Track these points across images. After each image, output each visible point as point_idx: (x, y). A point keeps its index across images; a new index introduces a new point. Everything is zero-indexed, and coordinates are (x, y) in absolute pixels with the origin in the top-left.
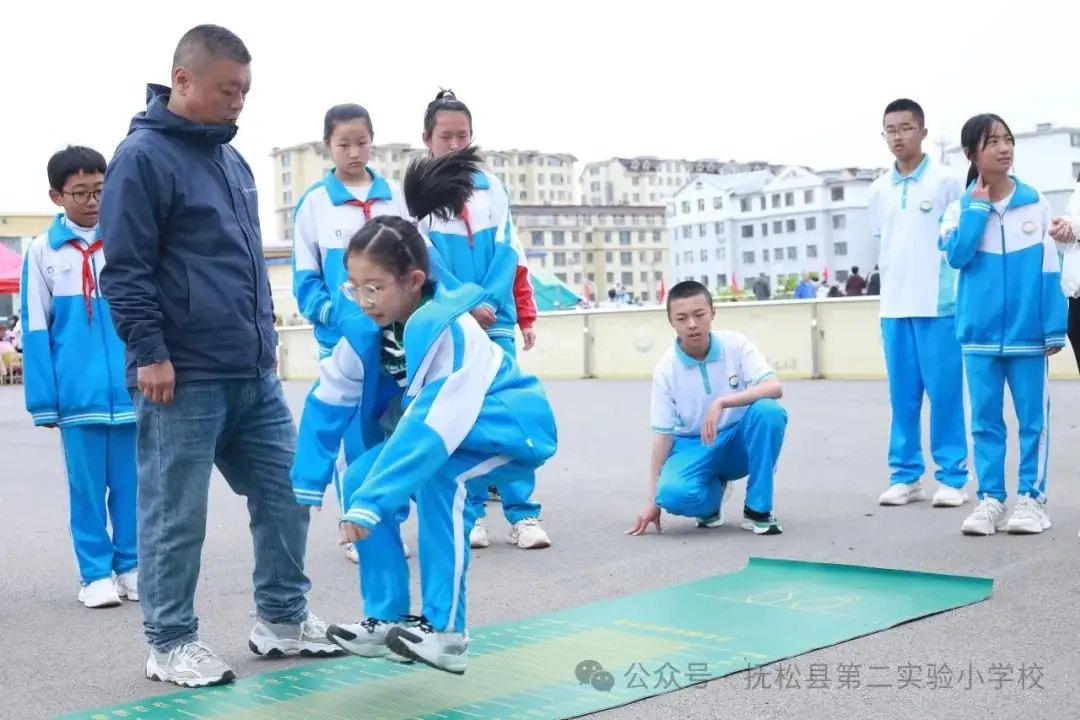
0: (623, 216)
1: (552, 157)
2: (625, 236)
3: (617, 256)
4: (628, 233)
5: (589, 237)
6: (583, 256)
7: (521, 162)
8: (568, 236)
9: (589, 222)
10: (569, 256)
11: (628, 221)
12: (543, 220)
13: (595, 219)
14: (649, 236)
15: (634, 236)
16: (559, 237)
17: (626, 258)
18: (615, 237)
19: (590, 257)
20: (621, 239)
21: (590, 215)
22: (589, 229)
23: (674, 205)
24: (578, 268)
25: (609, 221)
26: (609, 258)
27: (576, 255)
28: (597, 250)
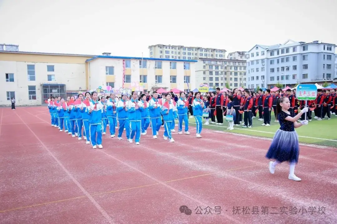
0: (236, 62)
1: (220, 50)
2: (236, 68)
3: (233, 73)
4: (237, 67)
5: (226, 68)
6: (224, 73)
7: (212, 51)
8: (220, 67)
9: (226, 64)
10: (220, 72)
11: (237, 64)
12: (213, 63)
13: (227, 63)
14: (243, 68)
15: (238, 68)
16: (217, 67)
17: (236, 74)
18: (233, 68)
19: (226, 73)
20: (234, 69)
21: (226, 62)
22: (226, 66)
23: (249, 55)
24: (222, 76)
25: (232, 64)
26: (231, 74)
27: (222, 72)
28: (227, 71)
